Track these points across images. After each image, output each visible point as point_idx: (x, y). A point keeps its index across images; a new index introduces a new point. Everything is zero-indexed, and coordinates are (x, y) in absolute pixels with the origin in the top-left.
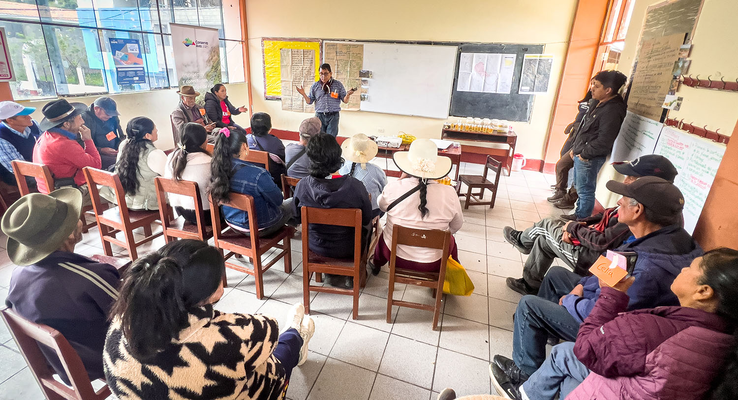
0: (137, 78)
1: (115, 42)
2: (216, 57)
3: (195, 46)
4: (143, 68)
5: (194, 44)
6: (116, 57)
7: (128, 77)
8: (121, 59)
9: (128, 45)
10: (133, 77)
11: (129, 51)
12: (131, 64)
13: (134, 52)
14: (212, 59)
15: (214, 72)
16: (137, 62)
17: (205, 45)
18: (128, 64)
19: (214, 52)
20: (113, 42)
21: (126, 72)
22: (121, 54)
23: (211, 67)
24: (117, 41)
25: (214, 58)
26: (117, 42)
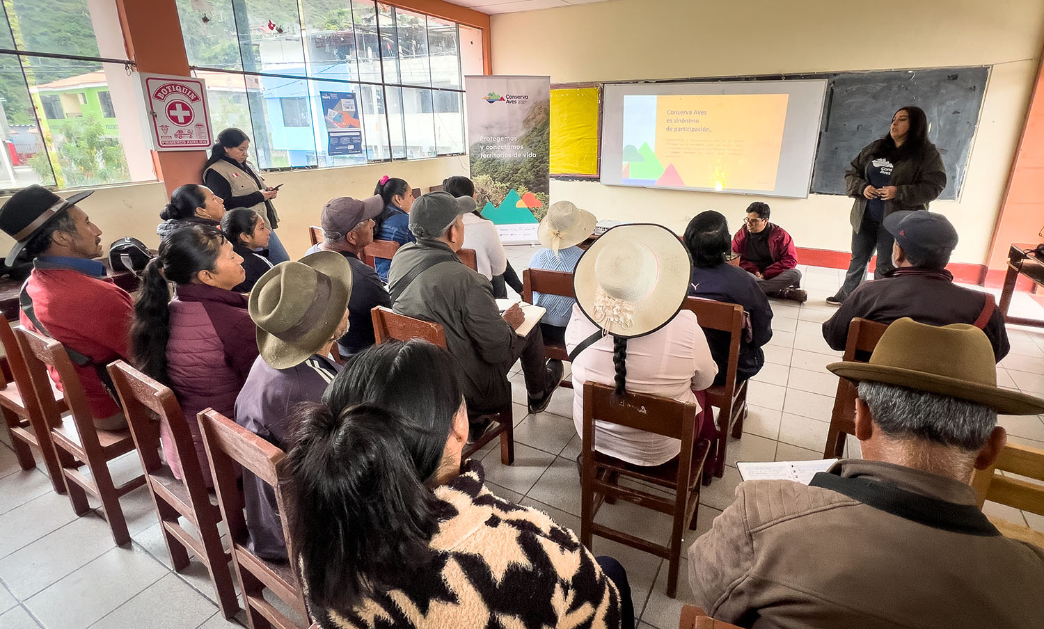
0: (352, 147)
1: (327, 97)
2: (542, 115)
3: (505, 102)
4: (360, 132)
5: (502, 99)
6: (328, 118)
7: (342, 145)
8: (334, 120)
9: (343, 101)
10: (347, 146)
11: (344, 109)
12: (345, 127)
13: (350, 110)
14: (533, 118)
15: (536, 136)
16: (353, 125)
17: (522, 99)
18: (342, 127)
19: (539, 109)
20: (325, 97)
21: (339, 138)
22: (334, 113)
23: (531, 129)
24: (330, 95)
25: (538, 117)
26: (329, 97)
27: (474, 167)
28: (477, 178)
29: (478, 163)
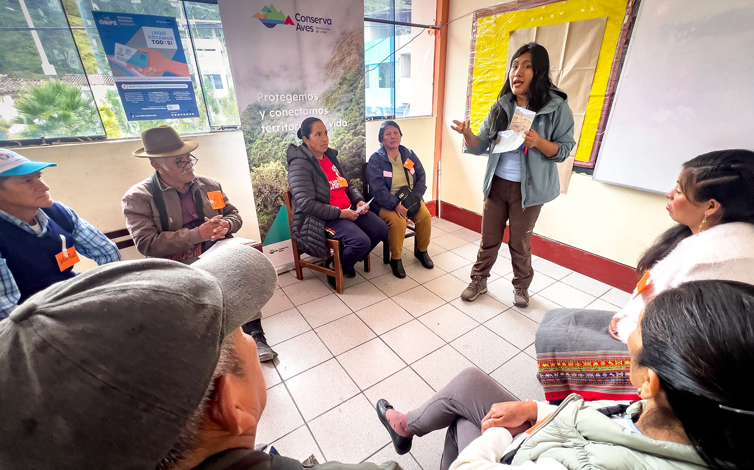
0: (177, 107)
1: (111, 23)
2: (354, 56)
3: (295, 27)
4: (190, 84)
5: (289, 21)
6: (115, 59)
7: (154, 104)
8: (129, 62)
9: (147, 31)
10: (165, 104)
11: (150, 45)
12: (157, 74)
13: (165, 46)
14: (341, 61)
15: (346, 92)
16: (171, 71)
17: (322, 25)
18: (147, 74)
19: (349, 44)
20: (106, 23)
21: (144, 92)
22: (128, 51)
23: (338, 80)
24: (116, 20)
25: (347, 60)
26: (115, 23)
27: (253, 151)
28: (261, 168)
29: (258, 141)
